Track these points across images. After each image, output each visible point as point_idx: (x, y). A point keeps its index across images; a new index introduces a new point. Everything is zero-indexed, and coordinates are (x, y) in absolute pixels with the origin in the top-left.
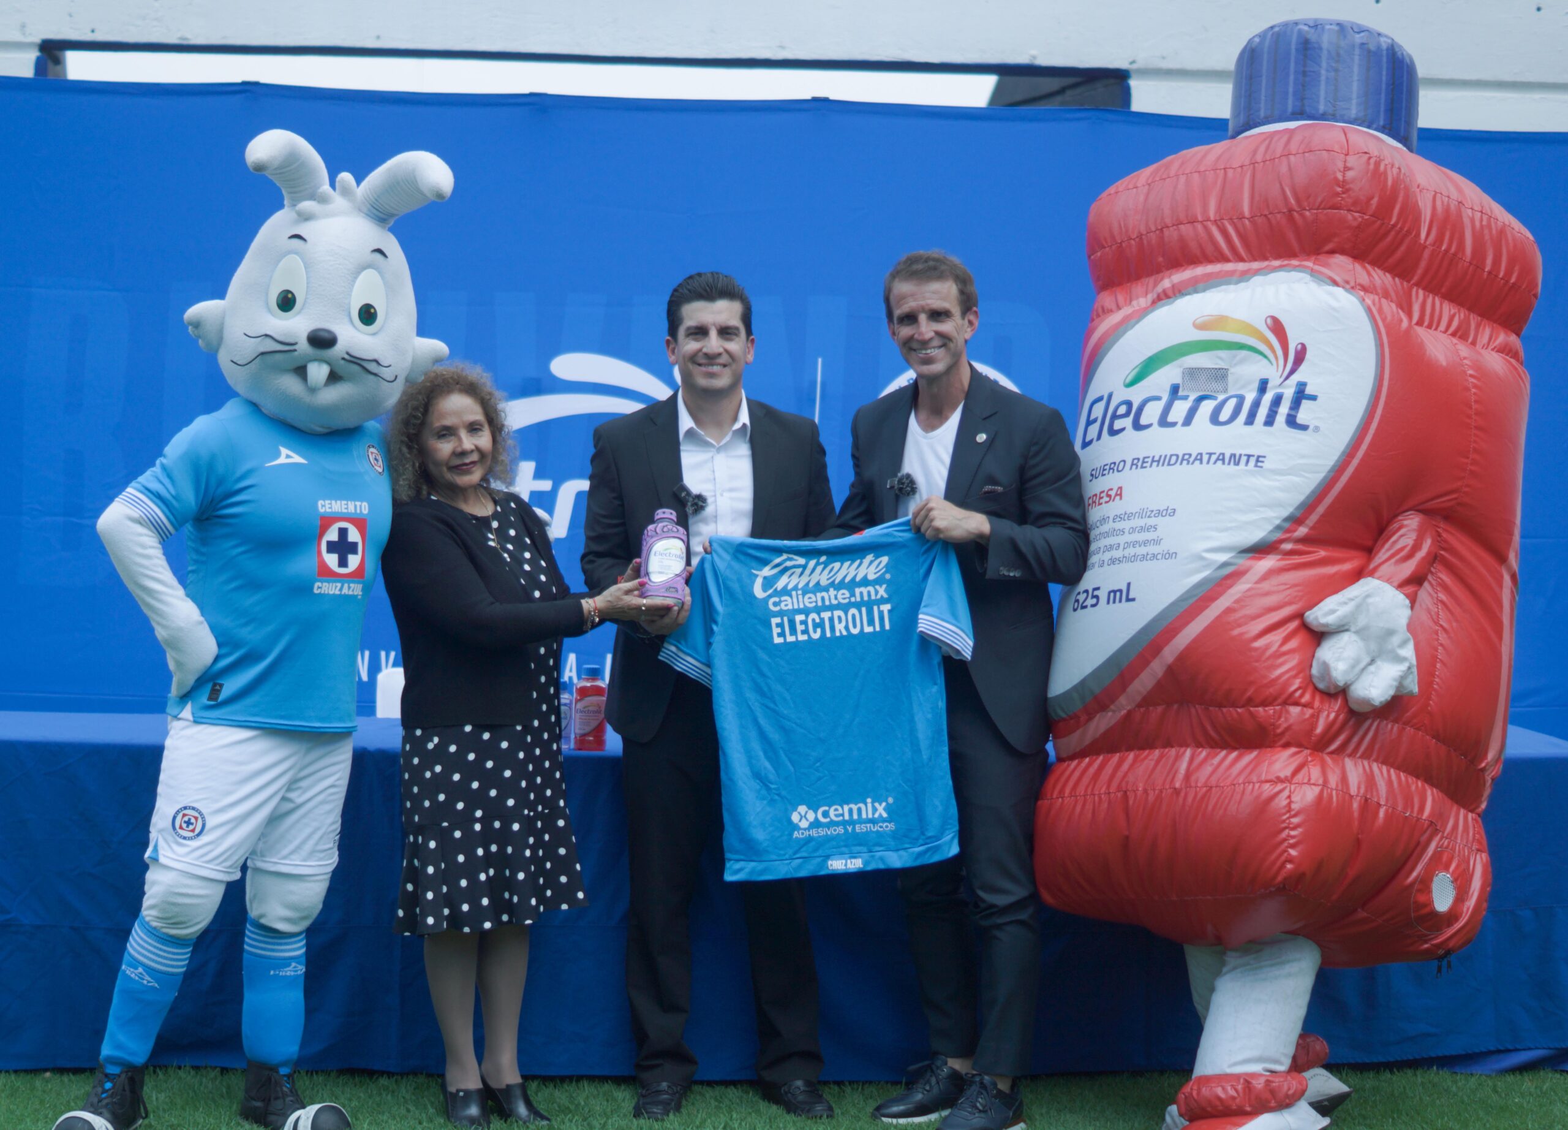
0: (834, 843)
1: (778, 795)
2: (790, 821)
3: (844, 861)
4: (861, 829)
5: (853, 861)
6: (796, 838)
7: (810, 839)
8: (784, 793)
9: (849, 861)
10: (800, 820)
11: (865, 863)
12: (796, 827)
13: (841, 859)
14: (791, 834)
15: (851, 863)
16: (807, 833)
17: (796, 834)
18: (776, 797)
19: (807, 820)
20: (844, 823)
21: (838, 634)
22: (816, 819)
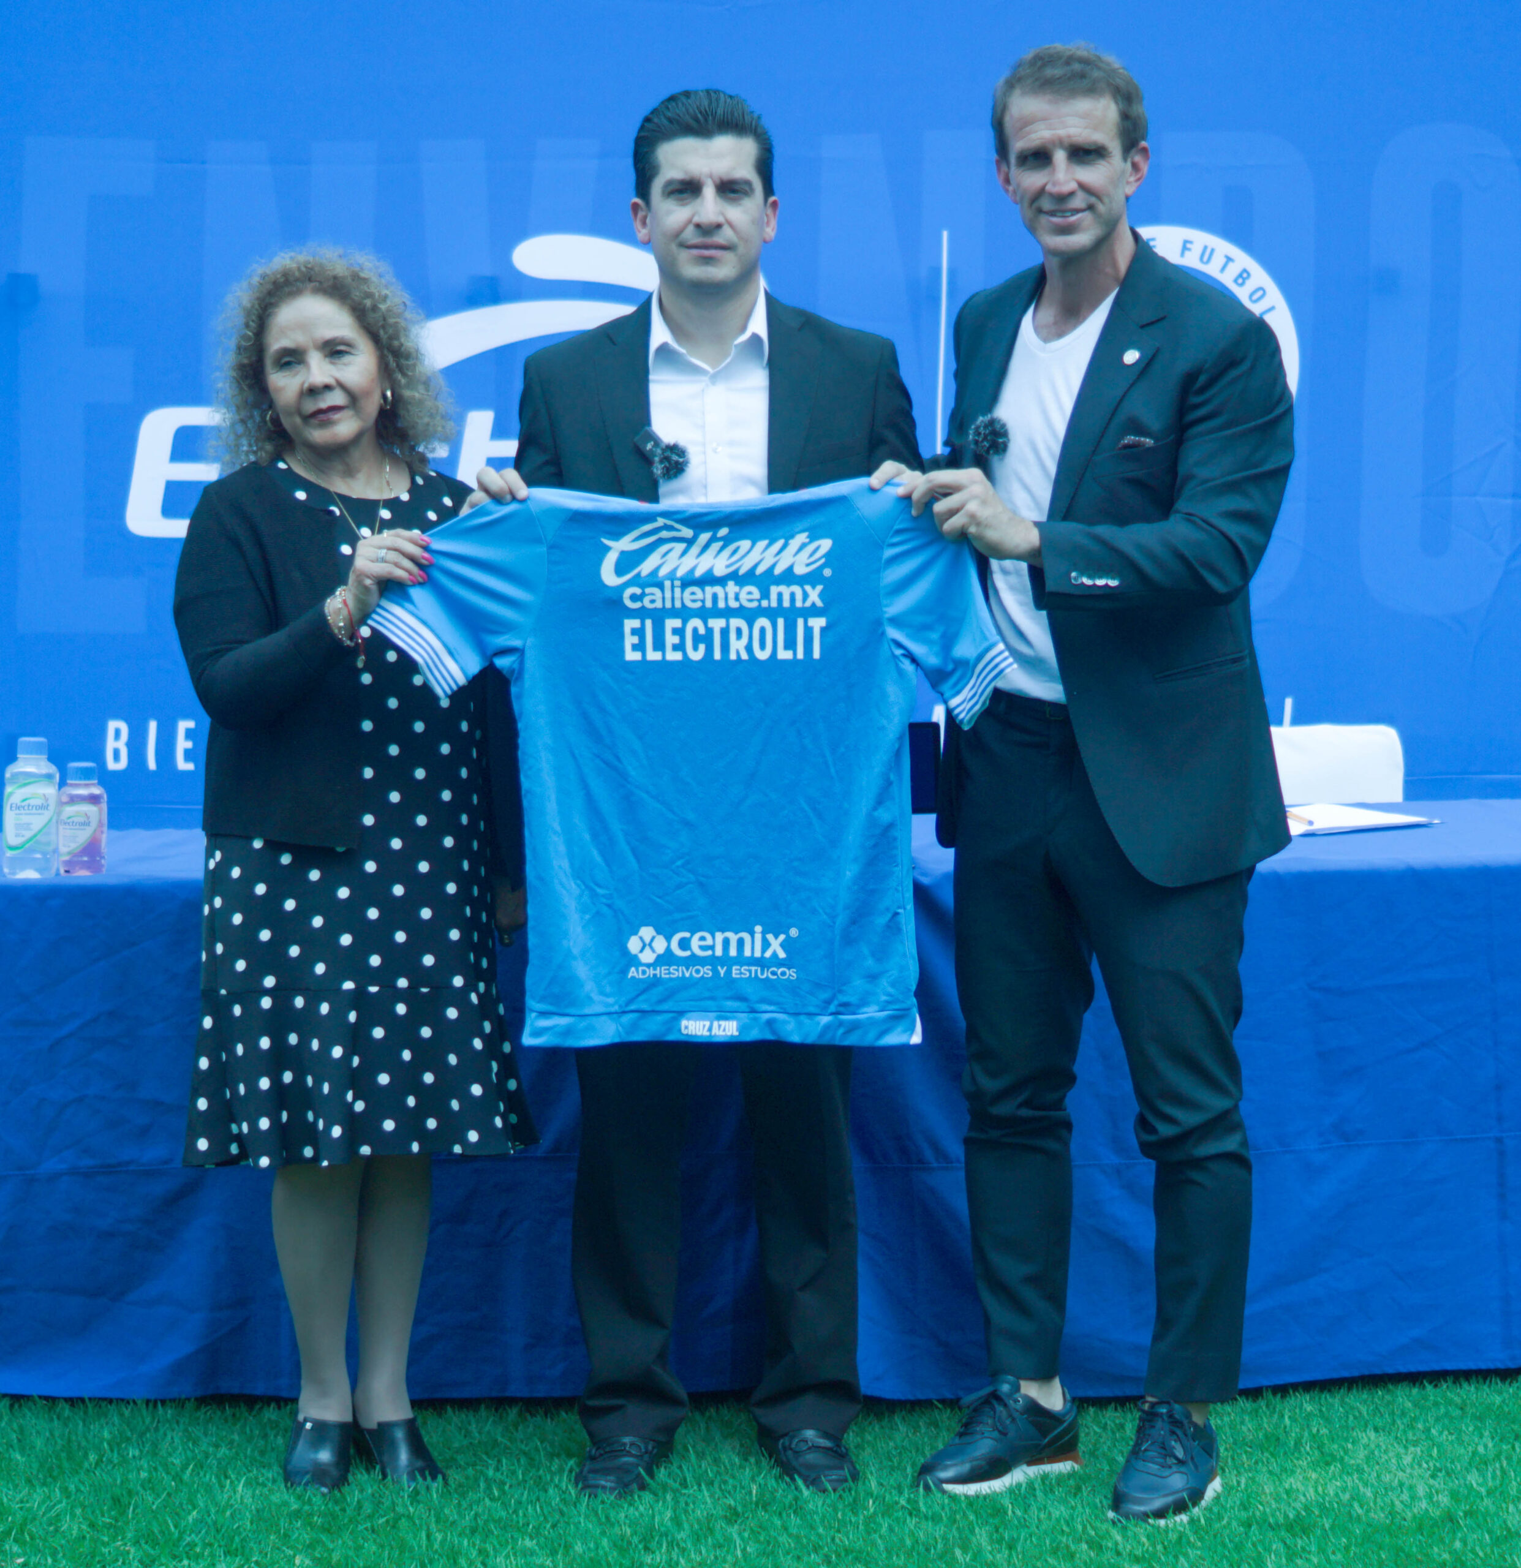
0: (693, 992)
1: (609, 906)
2: (625, 952)
3: (707, 1024)
4: (741, 973)
5: (723, 1023)
6: (633, 977)
7: (656, 982)
8: (619, 903)
9: (716, 1024)
10: (641, 951)
11: (742, 1029)
12: (633, 961)
13: (703, 1019)
14: (624, 971)
15: (720, 1026)
16: (651, 972)
17: (632, 973)
18: (605, 909)
19: (653, 951)
20: (713, 961)
21: (733, 656)
22: (668, 950)
